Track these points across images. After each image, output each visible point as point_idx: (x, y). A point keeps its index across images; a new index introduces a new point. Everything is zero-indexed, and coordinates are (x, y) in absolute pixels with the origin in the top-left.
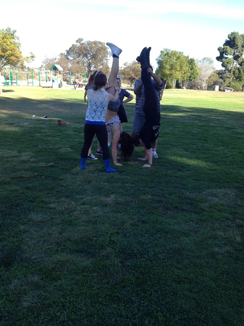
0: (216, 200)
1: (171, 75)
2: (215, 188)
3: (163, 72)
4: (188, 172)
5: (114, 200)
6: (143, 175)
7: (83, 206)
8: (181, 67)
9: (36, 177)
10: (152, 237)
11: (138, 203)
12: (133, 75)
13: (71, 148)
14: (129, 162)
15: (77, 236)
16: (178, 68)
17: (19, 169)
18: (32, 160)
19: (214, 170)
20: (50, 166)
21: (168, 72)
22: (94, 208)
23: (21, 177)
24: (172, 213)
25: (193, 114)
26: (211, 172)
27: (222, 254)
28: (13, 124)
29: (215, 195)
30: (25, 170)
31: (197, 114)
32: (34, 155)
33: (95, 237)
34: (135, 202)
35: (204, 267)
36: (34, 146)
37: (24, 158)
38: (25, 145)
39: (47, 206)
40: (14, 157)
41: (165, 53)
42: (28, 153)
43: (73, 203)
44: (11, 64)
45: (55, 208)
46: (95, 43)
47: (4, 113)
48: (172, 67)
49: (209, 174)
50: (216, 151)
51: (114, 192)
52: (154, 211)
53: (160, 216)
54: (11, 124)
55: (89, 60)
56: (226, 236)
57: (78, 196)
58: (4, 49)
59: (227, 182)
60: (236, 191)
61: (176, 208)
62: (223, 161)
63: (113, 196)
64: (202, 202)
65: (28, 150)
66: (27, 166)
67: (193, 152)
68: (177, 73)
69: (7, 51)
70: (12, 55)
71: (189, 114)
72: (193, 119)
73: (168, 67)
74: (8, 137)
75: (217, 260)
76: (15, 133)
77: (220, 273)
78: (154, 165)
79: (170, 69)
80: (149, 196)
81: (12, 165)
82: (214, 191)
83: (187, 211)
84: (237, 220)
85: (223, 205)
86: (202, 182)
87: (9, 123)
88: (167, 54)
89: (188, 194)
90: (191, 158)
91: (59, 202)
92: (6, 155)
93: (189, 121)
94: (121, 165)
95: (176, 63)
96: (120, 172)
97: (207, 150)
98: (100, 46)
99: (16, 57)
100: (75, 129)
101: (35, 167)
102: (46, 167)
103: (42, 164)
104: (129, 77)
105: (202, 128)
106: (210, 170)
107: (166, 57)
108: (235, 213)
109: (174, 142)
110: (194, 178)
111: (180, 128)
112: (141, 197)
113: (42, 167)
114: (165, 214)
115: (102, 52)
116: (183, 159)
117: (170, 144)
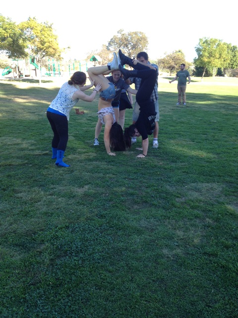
0: (196, 195)
1: (209, 62)
2: (202, 182)
3: (201, 60)
4: (180, 164)
5: (86, 192)
6: (131, 166)
7: (49, 197)
8: (220, 55)
9: (24, 165)
10: (101, 233)
11: (108, 195)
12: (173, 64)
13: (74, 136)
14: (124, 152)
15: (25, 229)
16: (218, 56)
17: (13, 157)
18: (30, 148)
19: (211, 162)
20: (44, 154)
21: (206, 60)
22: (59, 199)
23: (10, 165)
24: (138, 207)
25: (223, 102)
26: (207, 164)
27: (168, 257)
28: (34, 113)
29: (197, 190)
30: (18, 158)
31: (228, 102)
32: (35, 142)
33: (42, 230)
34: (106, 194)
35: (139, 271)
36: (40, 134)
37: (24, 146)
38: (32, 133)
39: (16, 195)
40: (15, 144)
41: (204, 40)
42: (30, 141)
43: (42, 193)
44: (50, 55)
45: (22, 198)
46: (136, 33)
47: (33, 103)
48: (211, 55)
49: (203, 166)
50: (226, 141)
51: (90, 183)
52: (119, 205)
53: (123, 210)
54: (32, 113)
55: (129, 50)
56: (185, 237)
57: (52, 185)
58: (42, 41)
59: (219, 176)
60: (224, 186)
61: (146, 202)
62: (228, 153)
63: (87, 187)
64: (178, 197)
65: (33, 138)
66: (22, 153)
67: (200, 142)
68: (217, 60)
69: (45, 43)
70: (49, 47)
71: (219, 102)
72: (221, 107)
73: (206, 54)
74: (22, 125)
75: (158, 264)
76: (31, 121)
77: (154, 281)
78: (149, 156)
79: (208, 57)
80: (124, 189)
81: (8, 153)
82: (200, 185)
83: (156, 206)
84: (207, 219)
85: (201, 201)
86: (191, 175)
87: (32, 111)
88: (206, 42)
89: (168, 187)
90: (194, 149)
91: (29, 191)
92: (9, 143)
93: (215, 110)
94: (114, 155)
95: (215, 51)
96: (109, 162)
97: (217, 140)
98: (141, 36)
99: (54, 49)
100: (89, 118)
101: (29, 155)
102: (40, 155)
103: (37, 152)
104: (169, 65)
105: (225, 117)
106: (207, 162)
107: (205, 44)
108: (210, 211)
109: (184, 132)
110: (184, 170)
111: (199, 117)
112: (115, 189)
113: (36, 155)
114: (129, 209)
115: (142, 42)
116: (184, 149)
117: (178, 134)
